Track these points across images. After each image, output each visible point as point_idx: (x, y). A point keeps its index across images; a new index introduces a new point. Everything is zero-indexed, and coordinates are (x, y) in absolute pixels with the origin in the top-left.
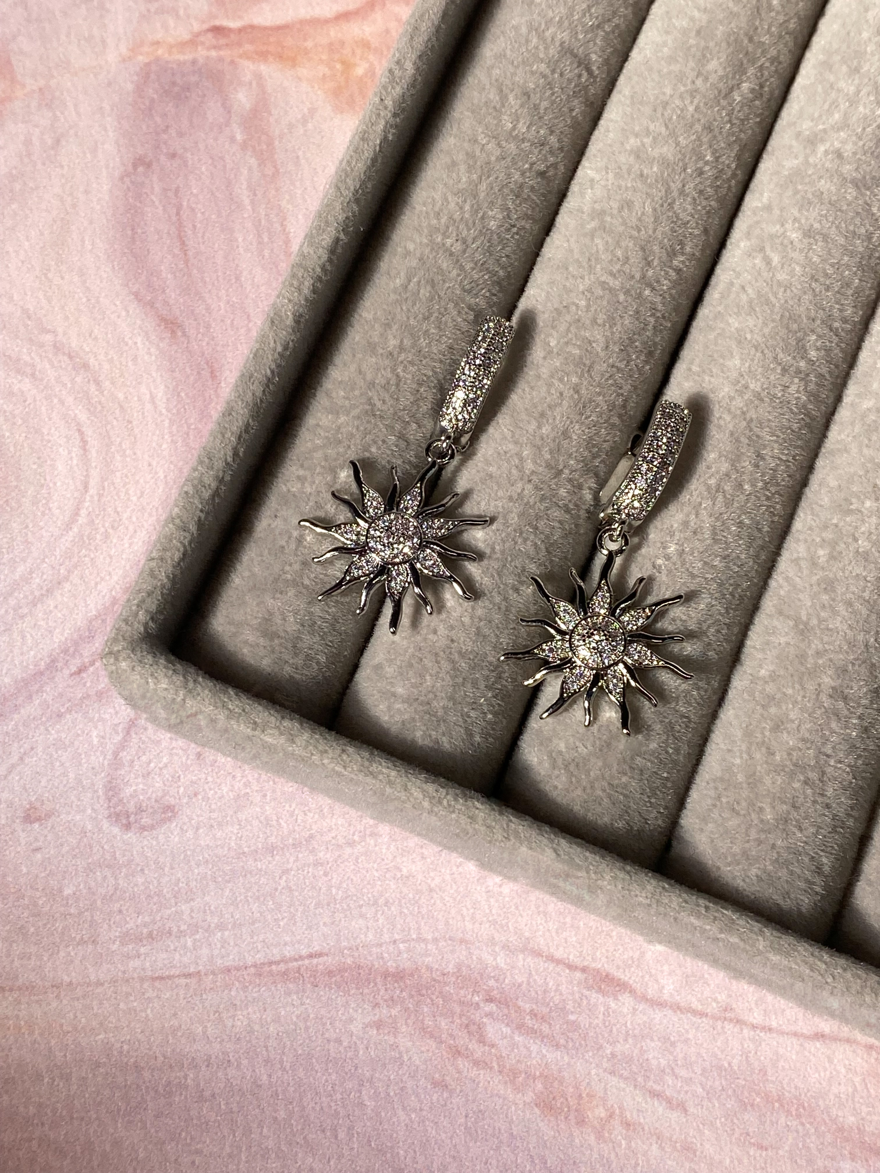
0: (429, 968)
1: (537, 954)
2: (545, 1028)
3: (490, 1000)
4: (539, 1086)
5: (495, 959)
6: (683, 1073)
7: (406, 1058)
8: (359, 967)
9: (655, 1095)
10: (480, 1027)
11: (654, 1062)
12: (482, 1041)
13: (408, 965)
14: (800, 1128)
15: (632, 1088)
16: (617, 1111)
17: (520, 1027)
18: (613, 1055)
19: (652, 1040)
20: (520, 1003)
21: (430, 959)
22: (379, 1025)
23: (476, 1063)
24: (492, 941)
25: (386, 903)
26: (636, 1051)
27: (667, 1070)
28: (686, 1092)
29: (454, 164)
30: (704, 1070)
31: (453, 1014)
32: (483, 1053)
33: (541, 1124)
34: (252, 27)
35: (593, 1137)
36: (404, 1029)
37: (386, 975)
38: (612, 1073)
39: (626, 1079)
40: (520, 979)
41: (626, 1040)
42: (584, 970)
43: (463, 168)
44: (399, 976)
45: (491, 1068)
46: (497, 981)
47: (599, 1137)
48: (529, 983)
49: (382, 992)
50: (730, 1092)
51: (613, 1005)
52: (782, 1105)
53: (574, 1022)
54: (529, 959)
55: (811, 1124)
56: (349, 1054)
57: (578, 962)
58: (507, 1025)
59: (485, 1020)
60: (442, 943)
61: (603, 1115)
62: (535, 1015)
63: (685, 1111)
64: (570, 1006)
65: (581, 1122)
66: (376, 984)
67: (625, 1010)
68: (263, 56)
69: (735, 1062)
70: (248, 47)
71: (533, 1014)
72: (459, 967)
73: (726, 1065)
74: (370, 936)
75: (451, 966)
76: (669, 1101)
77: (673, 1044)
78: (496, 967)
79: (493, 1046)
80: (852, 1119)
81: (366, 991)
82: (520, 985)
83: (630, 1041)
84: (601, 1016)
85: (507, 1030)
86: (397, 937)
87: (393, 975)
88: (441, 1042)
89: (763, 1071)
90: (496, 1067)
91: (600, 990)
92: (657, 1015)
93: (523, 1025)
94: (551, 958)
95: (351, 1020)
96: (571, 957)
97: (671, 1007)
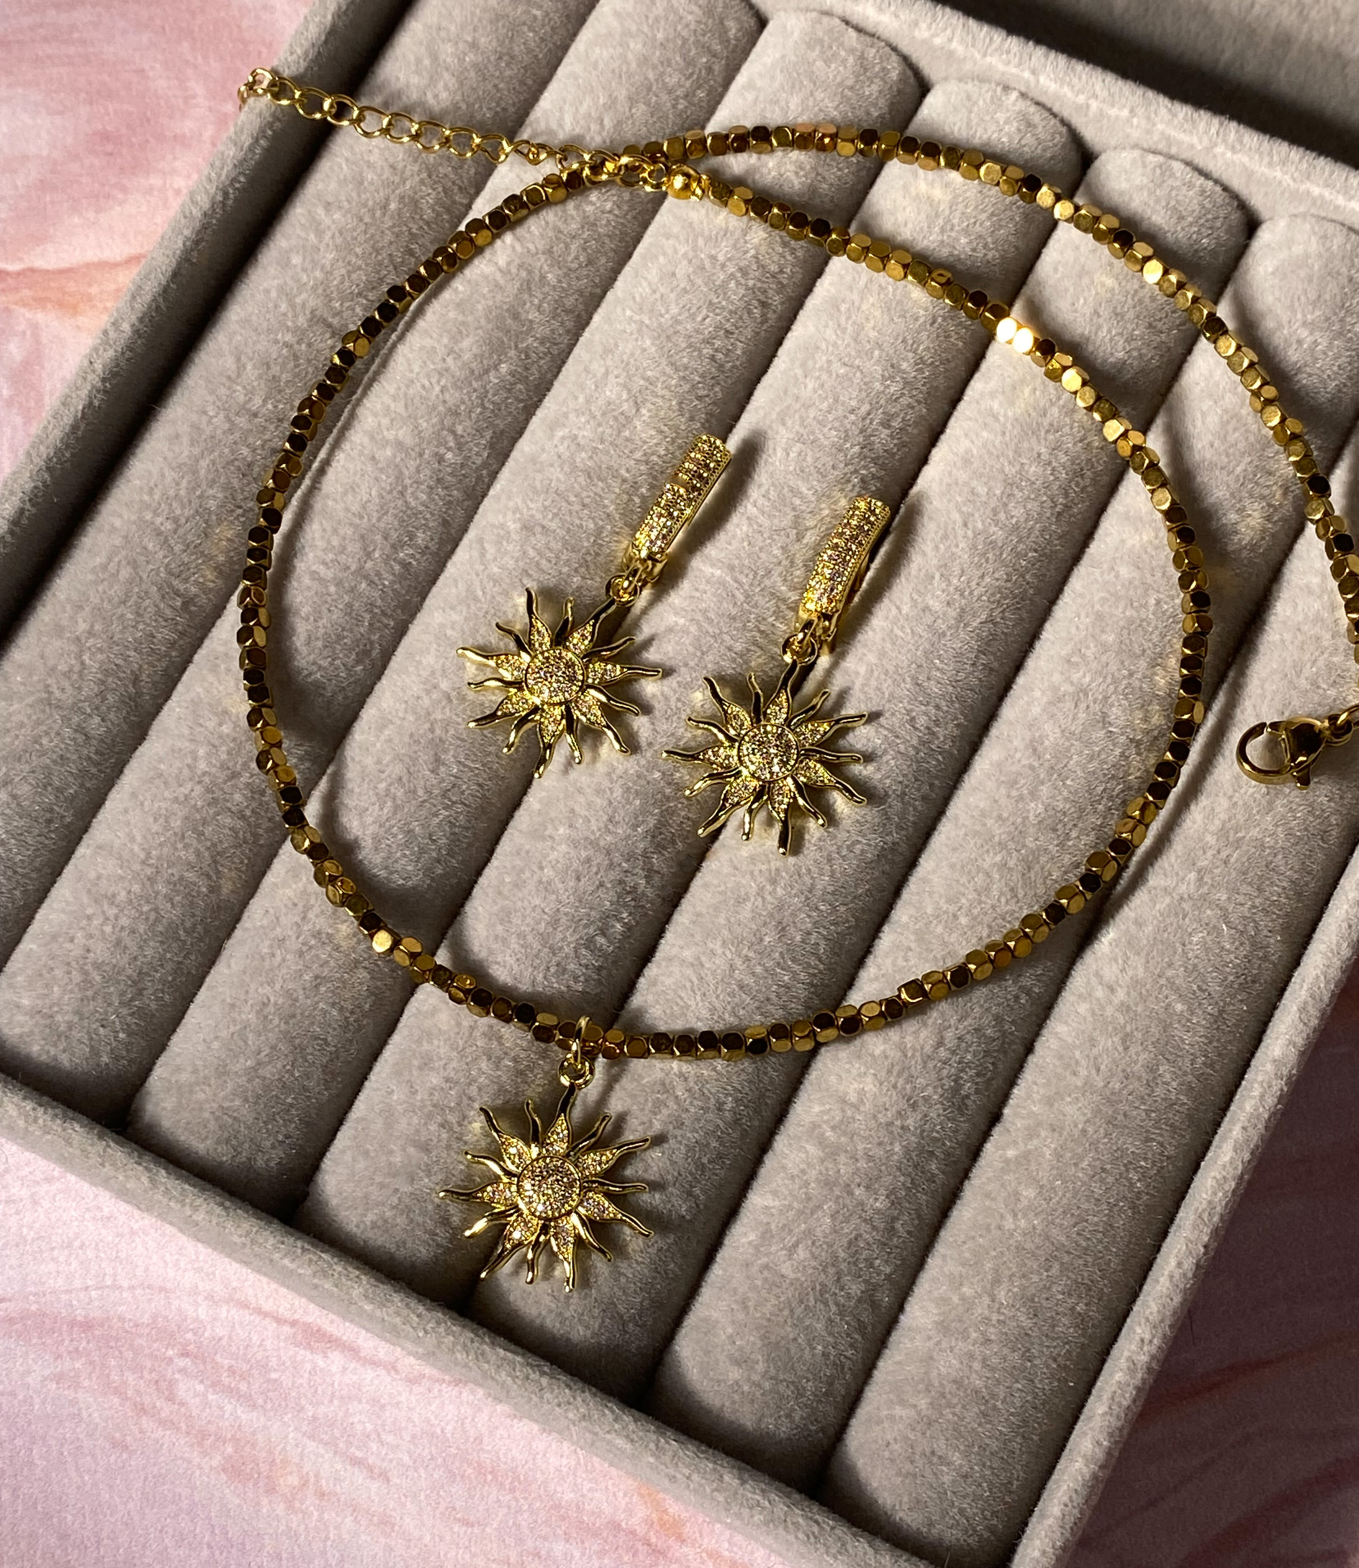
0: (121, 1319)
1: (245, 1305)
2: (243, 1387)
3: (185, 1354)
4: (230, 1450)
5: (196, 1310)
6: (389, 1438)
7: (85, 1414)
8: (45, 1315)
9: (356, 1462)
10: (172, 1383)
11: (359, 1427)
12: (171, 1399)
13: (96, 1314)
14: (513, 1503)
15: (331, 1455)
16: (312, 1480)
17: (215, 1384)
18: (315, 1418)
19: (360, 1402)
20: (218, 1358)
21: (124, 1308)
22: (59, 1378)
23: (163, 1423)
24: (194, 1291)
25: (82, 1246)
26: (341, 1414)
27: (373, 1436)
28: (391, 1461)
29: (177, 436)
30: (414, 1437)
31: (142, 1368)
32: (171, 1412)
33: (227, 1491)
34: (33, 270)
35: (282, 1506)
36: (86, 1383)
37: (73, 1324)
38: (312, 1437)
39: (326, 1444)
40: (220, 1332)
41: (331, 1401)
42: (294, 1323)
43: (185, 440)
44: (87, 1326)
45: (178, 1429)
46: (195, 1334)
47: (290, 1507)
48: (230, 1338)
49: (67, 1343)
50: (440, 1461)
51: (321, 1363)
52: (495, 1478)
53: (276, 1380)
54: (233, 1312)
55: (525, 1499)
56: (23, 1409)
57: (288, 1315)
58: (202, 1382)
59: (177, 1376)
60: (139, 1291)
61: (296, 1483)
62: (234, 1373)
63: (388, 1481)
64: (273, 1362)
65: (271, 1490)
66: (61, 1334)
67: (334, 1369)
68: (41, 302)
69: (449, 1428)
70: (26, 293)
71: (231, 1371)
72: (154, 1317)
73: (439, 1431)
74: (60, 1282)
75: (147, 1316)
76: (370, 1469)
77: (383, 1407)
78: (196, 1319)
79: (182, 1404)
80: (572, 1495)
81: (49, 1341)
82: (220, 1339)
83: (336, 1402)
84: (306, 1375)
85: (200, 1388)
86: (90, 1283)
87: (81, 1325)
88: (127, 1399)
89: (479, 1439)
90: (184, 1427)
91: (309, 1347)
92: (369, 1374)
93: (219, 1382)
94: (259, 1311)
95: (28, 1372)
96: (281, 1310)
97: (385, 1367)
